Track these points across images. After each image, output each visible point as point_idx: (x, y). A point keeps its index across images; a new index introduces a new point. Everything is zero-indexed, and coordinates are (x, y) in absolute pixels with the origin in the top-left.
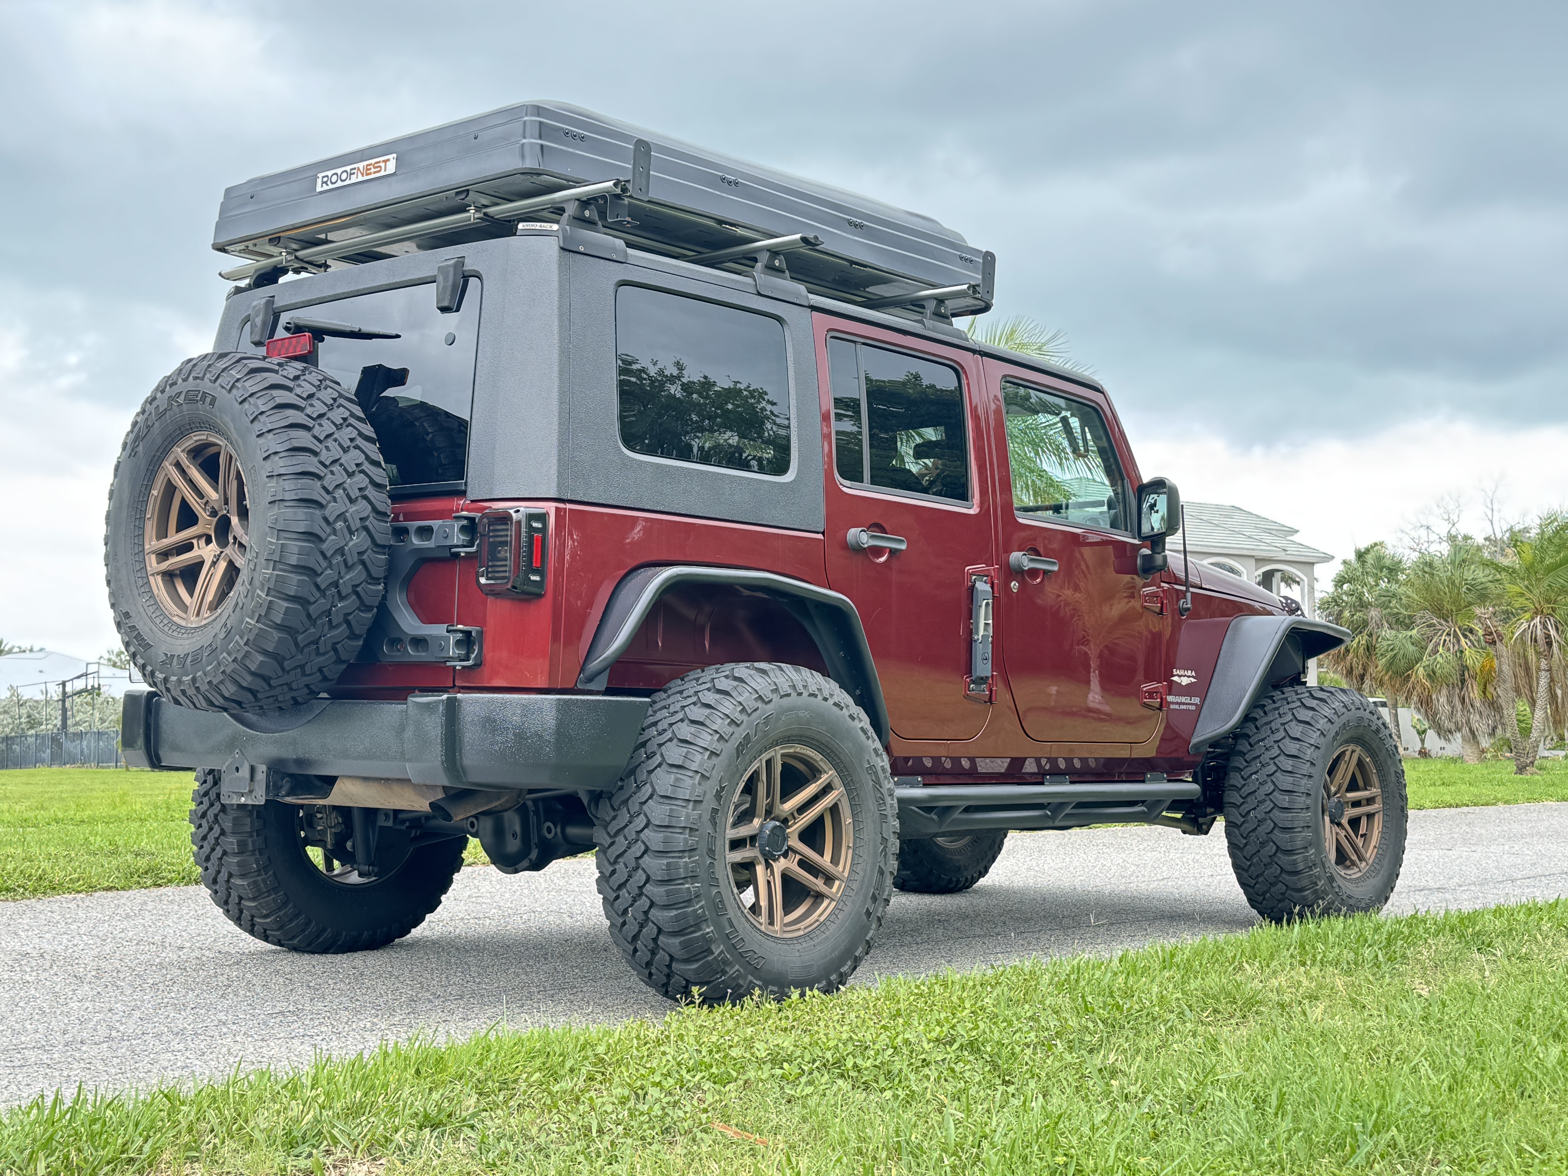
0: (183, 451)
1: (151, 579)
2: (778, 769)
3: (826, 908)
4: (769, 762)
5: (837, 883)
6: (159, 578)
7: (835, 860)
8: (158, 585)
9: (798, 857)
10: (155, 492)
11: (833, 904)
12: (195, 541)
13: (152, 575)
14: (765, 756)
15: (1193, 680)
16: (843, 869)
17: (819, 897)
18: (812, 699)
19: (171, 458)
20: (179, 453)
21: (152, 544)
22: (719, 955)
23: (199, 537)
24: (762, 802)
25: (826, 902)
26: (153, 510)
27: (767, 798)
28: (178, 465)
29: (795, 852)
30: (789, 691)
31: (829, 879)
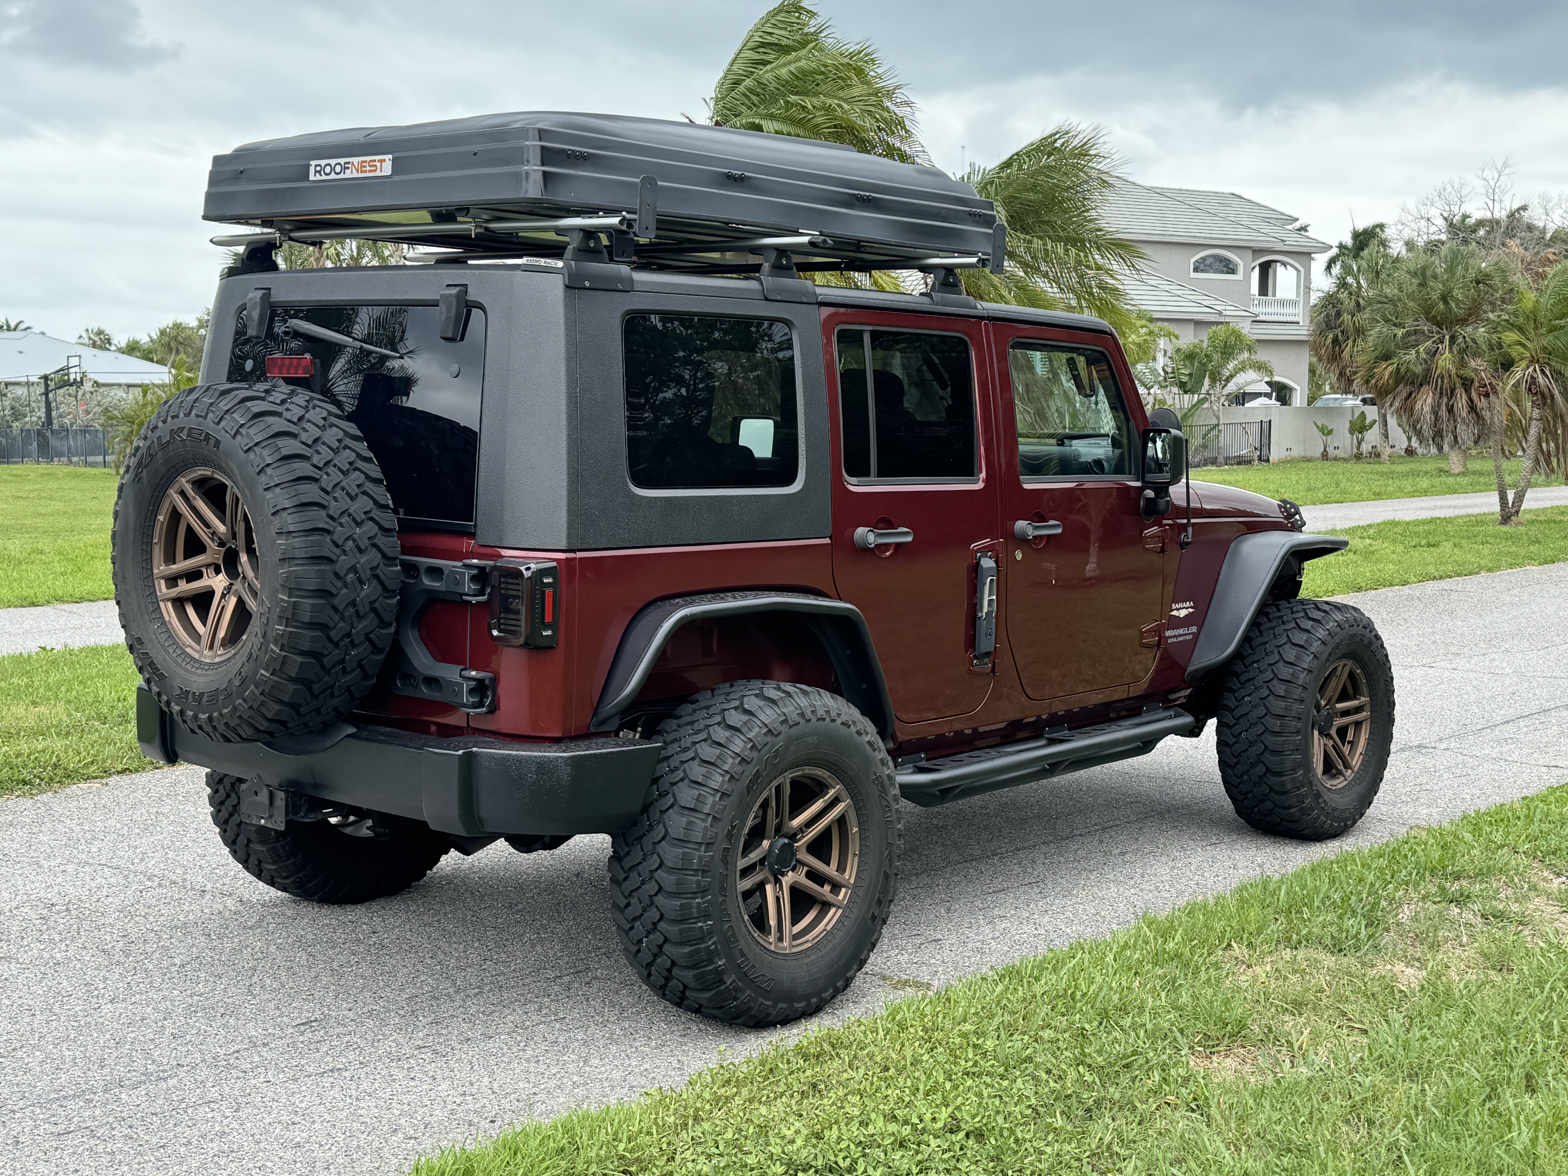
0: (188, 482)
1: (162, 604)
2: (787, 791)
3: (833, 916)
4: (778, 788)
5: (843, 890)
6: (169, 604)
7: (841, 868)
8: (168, 611)
9: (805, 869)
10: (161, 518)
11: (840, 911)
12: (204, 570)
13: (163, 600)
14: (775, 784)
15: (1191, 610)
16: (850, 876)
17: (826, 906)
18: (821, 723)
19: (176, 486)
20: (184, 482)
21: (161, 568)
22: (731, 984)
23: (208, 566)
24: (772, 822)
25: (833, 910)
26: (160, 534)
27: (777, 817)
28: (182, 493)
29: (804, 864)
30: (799, 719)
31: (836, 887)
